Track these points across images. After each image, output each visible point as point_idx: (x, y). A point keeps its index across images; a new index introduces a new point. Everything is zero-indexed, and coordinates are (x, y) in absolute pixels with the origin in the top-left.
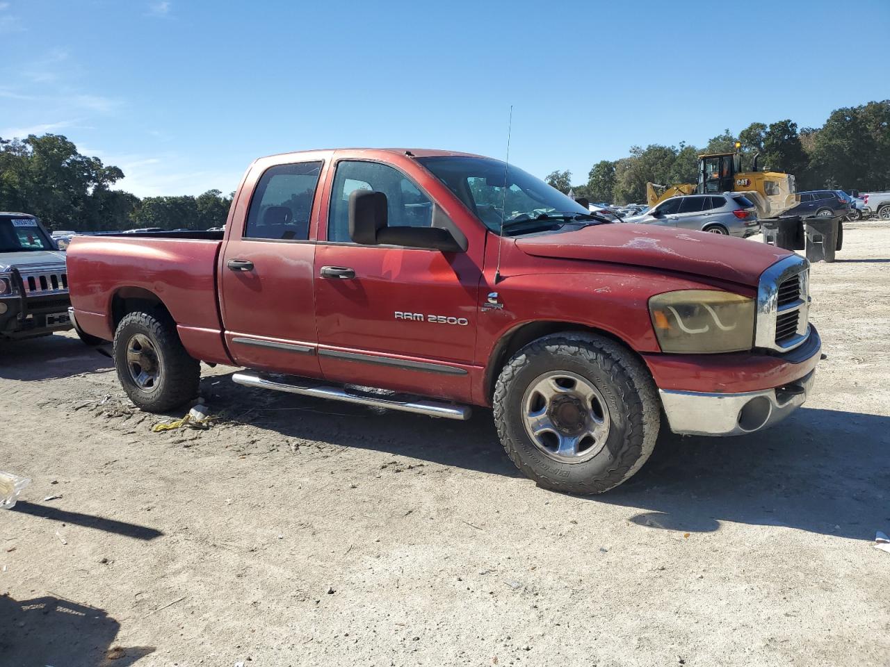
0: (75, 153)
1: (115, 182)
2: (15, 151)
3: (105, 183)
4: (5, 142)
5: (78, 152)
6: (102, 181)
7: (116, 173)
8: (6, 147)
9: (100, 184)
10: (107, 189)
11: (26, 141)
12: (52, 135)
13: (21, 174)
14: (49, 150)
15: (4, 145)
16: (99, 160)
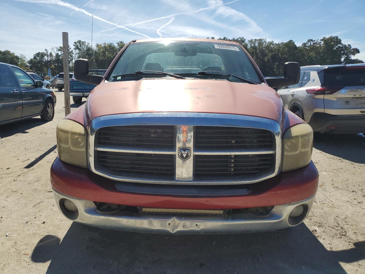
0: (340, 43)
1: (355, 55)
2: (317, 44)
3: (350, 56)
4: (314, 41)
5: (342, 43)
6: (349, 55)
7: (357, 51)
8: (313, 43)
9: (348, 56)
10: (350, 58)
11: (321, 40)
12: (332, 36)
13: (316, 53)
14: (330, 43)
15: (313, 42)
16: (350, 46)
